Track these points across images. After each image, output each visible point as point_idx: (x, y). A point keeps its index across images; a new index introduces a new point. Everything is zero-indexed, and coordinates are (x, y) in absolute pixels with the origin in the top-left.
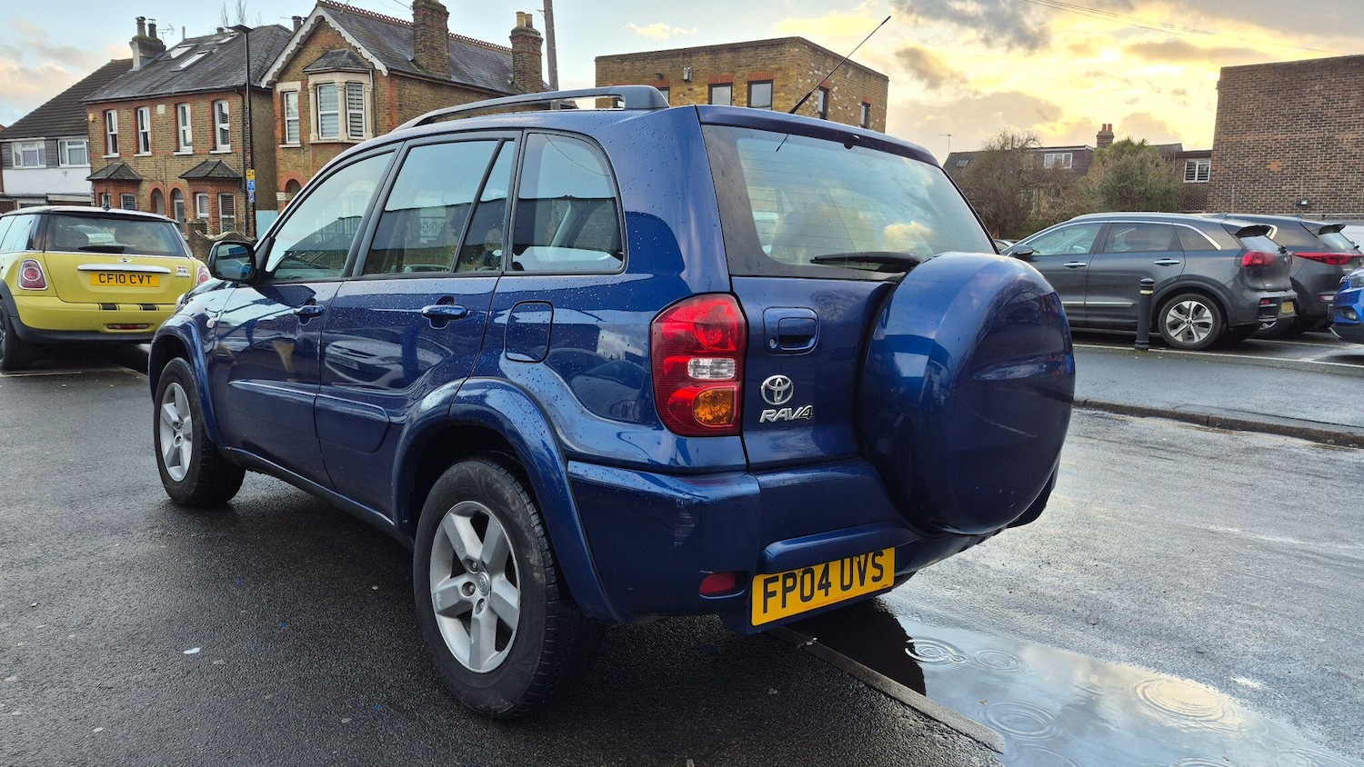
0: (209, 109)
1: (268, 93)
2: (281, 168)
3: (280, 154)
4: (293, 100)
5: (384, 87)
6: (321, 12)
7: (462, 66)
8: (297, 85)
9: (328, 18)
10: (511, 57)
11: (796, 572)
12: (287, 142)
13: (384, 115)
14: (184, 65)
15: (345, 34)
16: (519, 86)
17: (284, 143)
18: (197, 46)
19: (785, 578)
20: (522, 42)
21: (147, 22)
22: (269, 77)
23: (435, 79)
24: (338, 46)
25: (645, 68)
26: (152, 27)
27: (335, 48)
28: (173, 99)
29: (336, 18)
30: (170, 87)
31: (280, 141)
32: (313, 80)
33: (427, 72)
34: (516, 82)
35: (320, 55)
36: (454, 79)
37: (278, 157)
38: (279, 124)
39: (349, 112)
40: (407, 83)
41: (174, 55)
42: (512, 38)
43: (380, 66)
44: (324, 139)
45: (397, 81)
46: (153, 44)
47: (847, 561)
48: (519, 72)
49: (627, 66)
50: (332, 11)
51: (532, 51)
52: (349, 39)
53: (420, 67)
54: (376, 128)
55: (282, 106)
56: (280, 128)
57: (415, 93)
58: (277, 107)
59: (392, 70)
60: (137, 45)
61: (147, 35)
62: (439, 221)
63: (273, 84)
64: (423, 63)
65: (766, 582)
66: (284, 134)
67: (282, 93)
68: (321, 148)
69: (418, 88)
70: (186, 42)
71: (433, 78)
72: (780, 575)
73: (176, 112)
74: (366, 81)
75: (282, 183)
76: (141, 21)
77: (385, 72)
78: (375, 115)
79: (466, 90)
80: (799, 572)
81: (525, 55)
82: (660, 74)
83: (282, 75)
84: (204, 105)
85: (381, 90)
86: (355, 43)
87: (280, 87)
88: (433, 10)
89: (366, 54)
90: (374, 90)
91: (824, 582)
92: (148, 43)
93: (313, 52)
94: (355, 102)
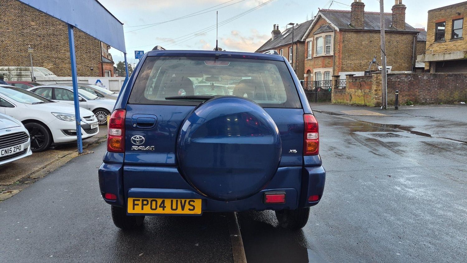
0: (288, 50)
1: (303, 43)
2: (306, 66)
3: (306, 62)
4: (311, 44)
5: (338, 35)
6: (320, 14)
7: (371, 24)
8: (312, 39)
9: (322, 15)
10: (392, 16)
11: (148, 199)
12: (308, 58)
13: (337, 45)
14: (284, 37)
15: (327, 19)
16: (394, 27)
17: (307, 58)
18: (289, 31)
19: (143, 201)
20: (396, 10)
21: (276, 26)
22: (304, 38)
23: (358, 30)
24: (325, 24)
25: (451, 11)
26: (278, 27)
27: (323, 25)
28: (279, 48)
29: (324, 14)
30: (279, 44)
31: (306, 58)
32: (316, 36)
33: (354, 28)
34: (393, 26)
35: (319, 27)
36: (366, 28)
37: (305, 63)
38: (306, 52)
39: (326, 45)
40: (346, 33)
41: (283, 34)
42: (392, 9)
43: (337, 29)
44: (318, 56)
45: (343, 33)
46: (277, 32)
47: (174, 201)
48: (394, 22)
49: (443, 12)
50: (324, 13)
51: (401, 13)
52: (328, 21)
53: (353, 26)
54: (334, 50)
55: (307, 46)
56: (306, 53)
57: (349, 36)
58: (306, 47)
59: (341, 29)
60: (273, 33)
61: (276, 29)
62: (344, 81)
63: (305, 39)
64: (353, 25)
65: (134, 201)
66: (307, 55)
67: (308, 42)
68: (317, 58)
69: (351, 34)
70: (287, 29)
71: (357, 30)
72: (141, 199)
73: (280, 52)
74: (333, 34)
75: (306, 71)
76: (275, 26)
77: (338, 30)
78: (334, 45)
79: (370, 32)
80: (149, 200)
81: (397, 15)
82: (459, 13)
83: (308, 36)
84: (287, 49)
85: (337, 36)
86: (330, 22)
87: (307, 40)
88: (359, 5)
89: (333, 25)
90: (335, 37)
91: (162, 205)
92: (276, 32)
93: (317, 27)
94: (328, 42)
